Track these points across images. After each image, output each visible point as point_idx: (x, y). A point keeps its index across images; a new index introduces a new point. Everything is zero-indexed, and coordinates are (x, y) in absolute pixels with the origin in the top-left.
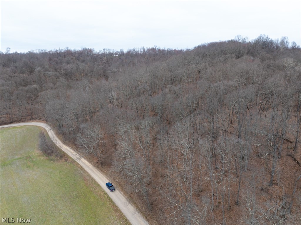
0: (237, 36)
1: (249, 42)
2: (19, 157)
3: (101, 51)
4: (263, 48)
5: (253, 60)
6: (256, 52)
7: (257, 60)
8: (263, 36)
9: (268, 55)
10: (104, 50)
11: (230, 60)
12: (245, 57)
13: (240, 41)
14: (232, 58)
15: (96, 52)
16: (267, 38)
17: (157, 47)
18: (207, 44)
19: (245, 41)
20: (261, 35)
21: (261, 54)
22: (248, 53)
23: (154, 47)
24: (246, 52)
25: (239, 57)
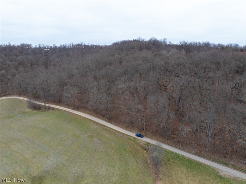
0: (139, 37)
1: (146, 41)
2: (17, 113)
3: (37, 46)
4: (153, 45)
5: (149, 52)
6: (150, 48)
7: (150, 52)
8: (153, 38)
9: (156, 49)
10: (39, 45)
11: (137, 52)
12: (144, 50)
13: (141, 40)
14: (137, 51)
15: (33, 47)
16: (156, 39)
17: (83, 43)
18: (120, 42)
19: (144, 41)
20: (152, 37)
21: (152, 48)
22: (146, 48)
23: (80, 43)
24: (145, 47)
25: (141, 50)
